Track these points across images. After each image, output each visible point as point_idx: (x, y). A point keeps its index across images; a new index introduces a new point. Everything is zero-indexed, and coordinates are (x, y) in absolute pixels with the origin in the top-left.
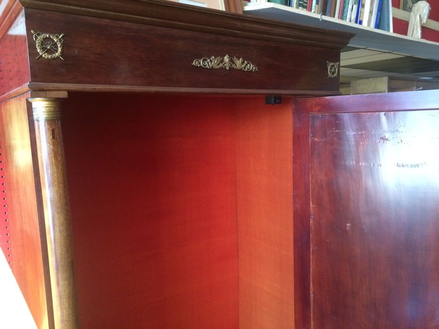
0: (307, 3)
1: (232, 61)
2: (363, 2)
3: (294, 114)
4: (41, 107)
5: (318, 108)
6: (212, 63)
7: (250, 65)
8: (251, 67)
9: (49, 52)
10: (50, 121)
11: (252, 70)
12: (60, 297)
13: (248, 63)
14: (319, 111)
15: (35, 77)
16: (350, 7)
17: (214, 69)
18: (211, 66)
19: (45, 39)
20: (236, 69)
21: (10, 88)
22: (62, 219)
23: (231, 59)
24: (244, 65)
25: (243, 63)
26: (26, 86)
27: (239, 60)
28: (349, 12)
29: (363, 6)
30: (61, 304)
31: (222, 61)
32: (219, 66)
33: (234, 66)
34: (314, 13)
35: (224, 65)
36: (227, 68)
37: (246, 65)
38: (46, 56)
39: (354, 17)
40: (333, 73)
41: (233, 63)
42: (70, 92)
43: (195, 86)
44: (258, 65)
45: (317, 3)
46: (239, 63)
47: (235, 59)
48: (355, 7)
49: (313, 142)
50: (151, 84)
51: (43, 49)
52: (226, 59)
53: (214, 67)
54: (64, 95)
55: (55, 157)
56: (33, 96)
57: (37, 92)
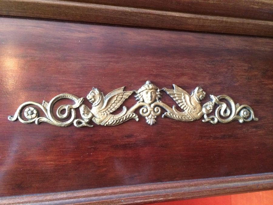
1: (164, 98)
7: (229, 106)
8: (232, 111)
11: (235, 121)
13: (222, 100)
17: (95, 125)
18: (86, 118)
20: (179, 122)
23: (162, 91)
24: (209, 106)
25: (202, 102)
27: (190, 94)
31: (130, 101)
32: (117, 117)
33: (172, 112)
35: (137, 111)
36: (150, 121)
37: (216, 106)
41: (171, 102)
47: (176, 92)
53: (97, 121)
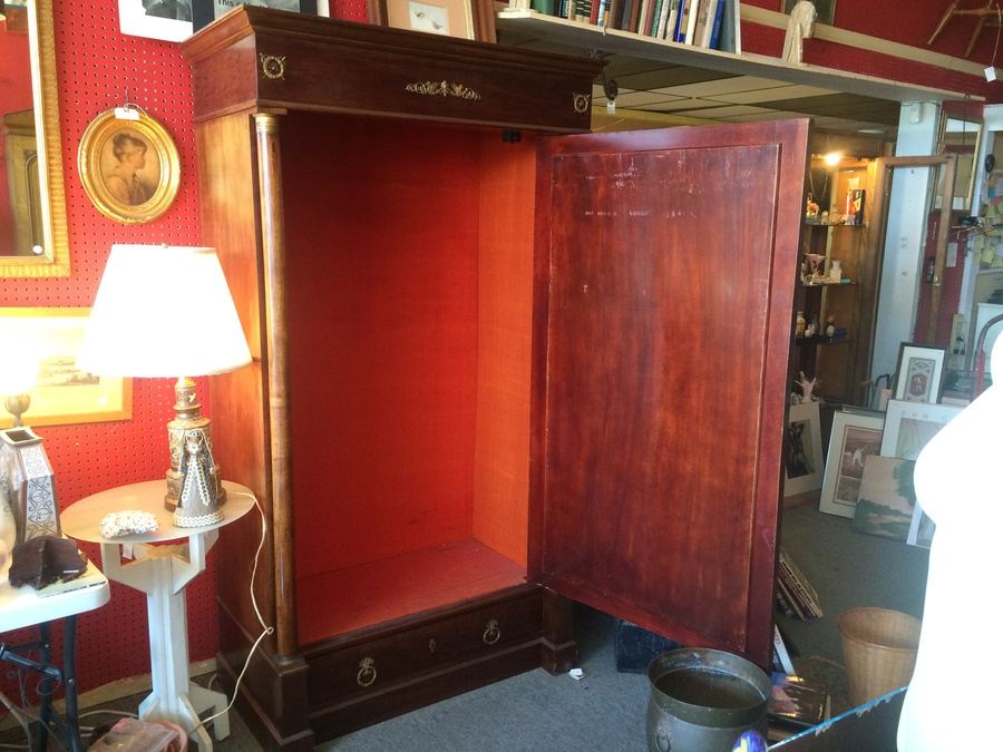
0: (590, 9)
1: (450, 87)
2: (686, 6)
3: (537, 157)
4: (263, 122)
5: (561, 149)
6: (428, 88)
7: (472, 93)
8: (473, 95)
9: (274, 72)
10: (271, 135)
11: (474, 98)
12: (274, 299)
13: (470, 91)
14: (562, 152)
15: (262, 94)
16: (664, 13)
17: (429, 95)
18: (426, 92)
19: (271, 61)
20: (454, 96)
21: (222, 106)
22: (278, 226)
23: (449, 85)
24: (465, 92)
25: (463, 90)
26: (253, 102)
27: (458, 87)
28: (662, 22)
29: (687, 12)
30: (275, 305)
31: (439, 87)
32: (435, 92)
33: (452, 93)
34: (602, 25)
35: (441, 91)
36: (445, 95)
37: (467, 92)
38: (271, 76)
39: (671, 28)
40: (582, 108)
41: (452, 89)
42: (289, 110)
43: (408, 112)
44: (481, 93)
45: (607, 7)
46: (458, 90)
47: (454, 86)
48: (674, 13)
49: (556, 190)
50: (362, 107)
51: (269, 70)
52: (444, 85)
53: (429, 93)
54: (283, 112)
55: (275, 169)
56: (259, 112)
57: (262, 108)
